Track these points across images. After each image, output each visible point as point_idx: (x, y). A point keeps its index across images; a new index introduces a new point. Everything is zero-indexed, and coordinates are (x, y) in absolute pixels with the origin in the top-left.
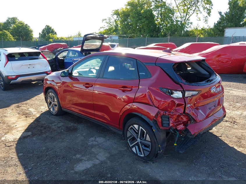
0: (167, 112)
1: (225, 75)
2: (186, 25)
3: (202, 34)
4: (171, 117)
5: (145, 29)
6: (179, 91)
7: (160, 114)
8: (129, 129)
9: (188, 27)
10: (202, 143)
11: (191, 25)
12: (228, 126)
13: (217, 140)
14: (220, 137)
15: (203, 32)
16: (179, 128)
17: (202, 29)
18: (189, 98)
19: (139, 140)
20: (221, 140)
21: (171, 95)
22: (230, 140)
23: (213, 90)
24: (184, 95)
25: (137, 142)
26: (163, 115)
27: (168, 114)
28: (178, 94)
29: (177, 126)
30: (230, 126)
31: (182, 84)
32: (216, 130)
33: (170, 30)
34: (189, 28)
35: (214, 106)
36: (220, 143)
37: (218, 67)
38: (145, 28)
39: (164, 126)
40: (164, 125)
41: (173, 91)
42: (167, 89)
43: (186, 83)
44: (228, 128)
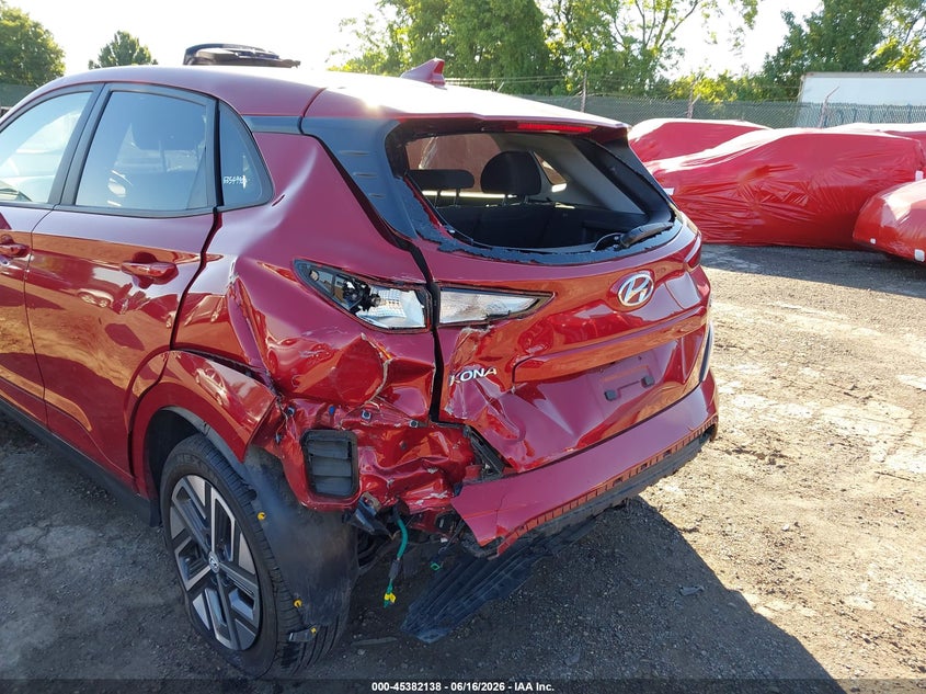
0: (339, 412)
1: (782, 251)
2: (662, 60)
3: (719, 95)
4: (362, 442)
5: (502, 67)
6: (405, 287)
7: (301, 425)
8: (174, 498)
9: (668, 67)
10: (589, 570)
11: (680, 59)
12: (739, 476)
13: (670, 552)
14: (690, 531)
15: (722, 88)
16: (420, 502)
17: (720, 76)
18: (469, 330)
19: (214, 560)
20: (689, 551)
21: (361, 313)
22: (732, 550)
23: (631, 294)
24: (432, 313)
25: (207, 569)
26: (319, 426)
27: (347, 424)
28: (398, 309)
29: (408, 489)
30: (751, 473)
31: (427, 249)
32: (680, 494)
33: (597, 72)
34: (672, 71)
35: (644, 382)
36: (679, 564)
37: (757, 218)
38: (504, 61)
39: (321, 494)
40: (321, 487)
41: (373, 291)
42: (337, 272)
43: (455, 242)
44: (739, 483)
